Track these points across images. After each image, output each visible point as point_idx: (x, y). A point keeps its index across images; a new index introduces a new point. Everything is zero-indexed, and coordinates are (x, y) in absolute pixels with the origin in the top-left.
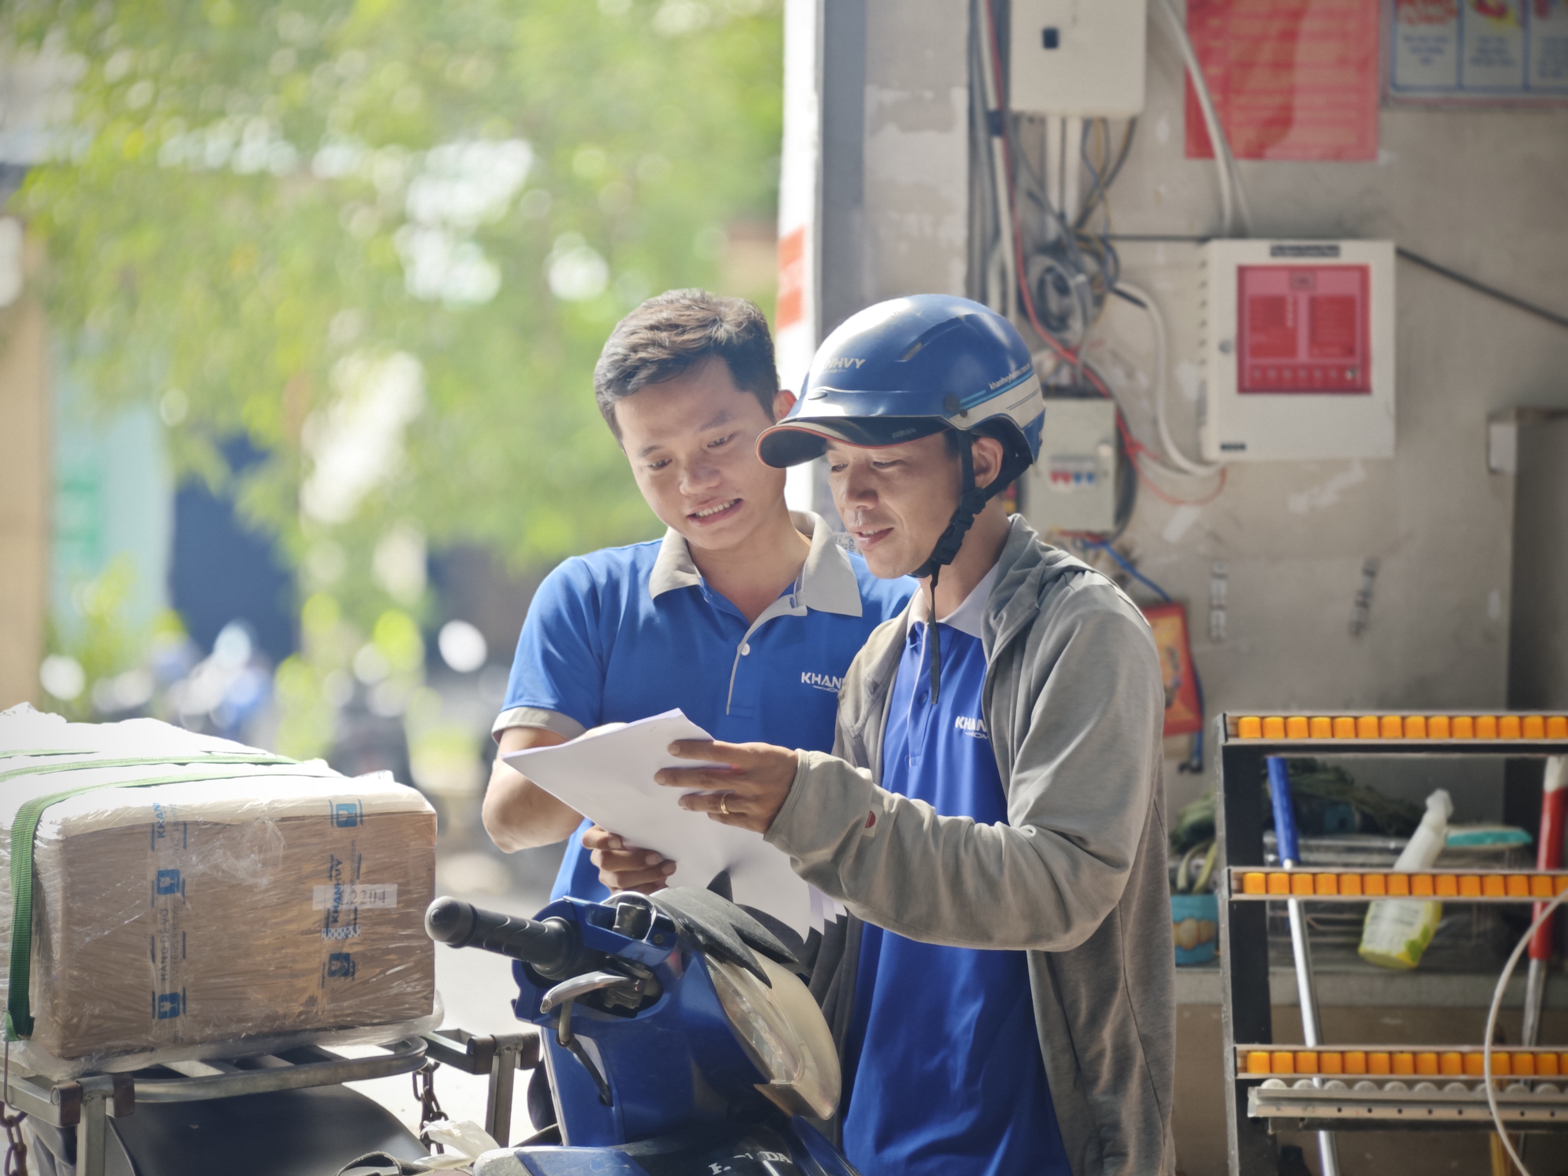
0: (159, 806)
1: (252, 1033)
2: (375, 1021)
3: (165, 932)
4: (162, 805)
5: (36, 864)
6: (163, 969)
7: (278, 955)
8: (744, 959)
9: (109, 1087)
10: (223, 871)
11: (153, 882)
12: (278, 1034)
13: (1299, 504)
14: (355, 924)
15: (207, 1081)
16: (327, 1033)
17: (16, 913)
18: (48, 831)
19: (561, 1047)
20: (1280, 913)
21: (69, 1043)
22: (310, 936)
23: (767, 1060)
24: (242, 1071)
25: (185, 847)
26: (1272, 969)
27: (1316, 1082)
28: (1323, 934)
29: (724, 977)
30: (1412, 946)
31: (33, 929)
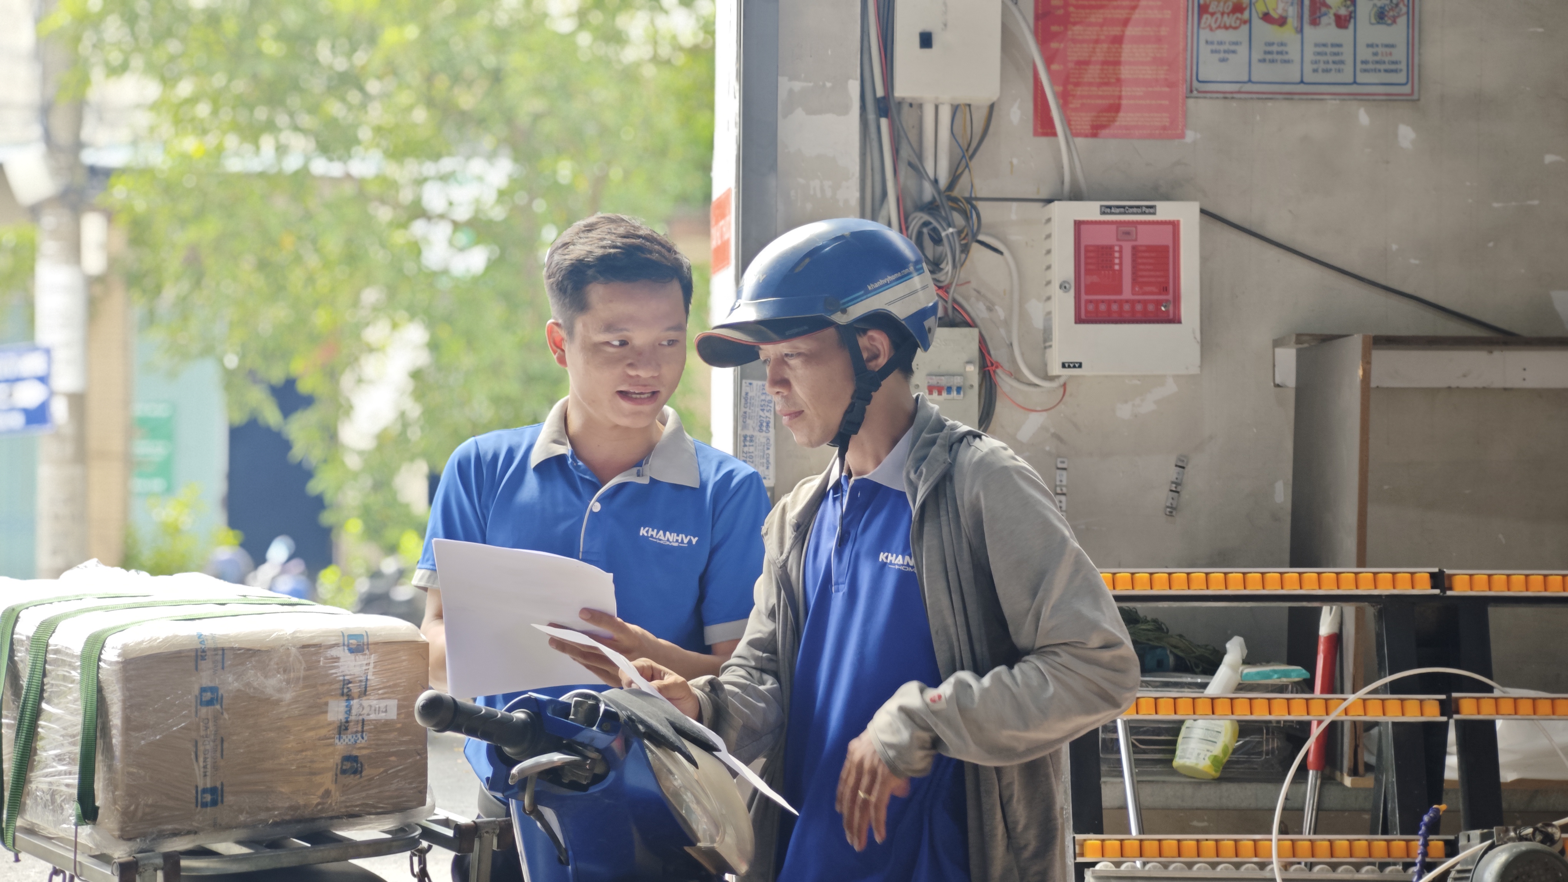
0: (201, 635)
1: (278, 819)
2: (379, 810)
3: (206, 737)
4: (204, 633)
5: (100, 682)
6: (205, 767)
7: (299, 757)
8: (676, 744)
9: (159, 861)
10: (255, 689)
11: (196, 697)
12: (299, 821)
13: (1124, 411)
14: (363, 732)
15: (240, 857)
16: (340, 821)
17: (84, 722)
18: (111, 655)
19: (527, 816)
20: (1111, 736)
21: (127, 827)
22: (325, 741)
23: (694, 826)
24: (268, 850)
25: (223, 668)
26: (1103, 779)
27: (1138, 864)
28: (1144, 752)
29: (659, 759)
30: (1215, 760)
31: (98, 734)
